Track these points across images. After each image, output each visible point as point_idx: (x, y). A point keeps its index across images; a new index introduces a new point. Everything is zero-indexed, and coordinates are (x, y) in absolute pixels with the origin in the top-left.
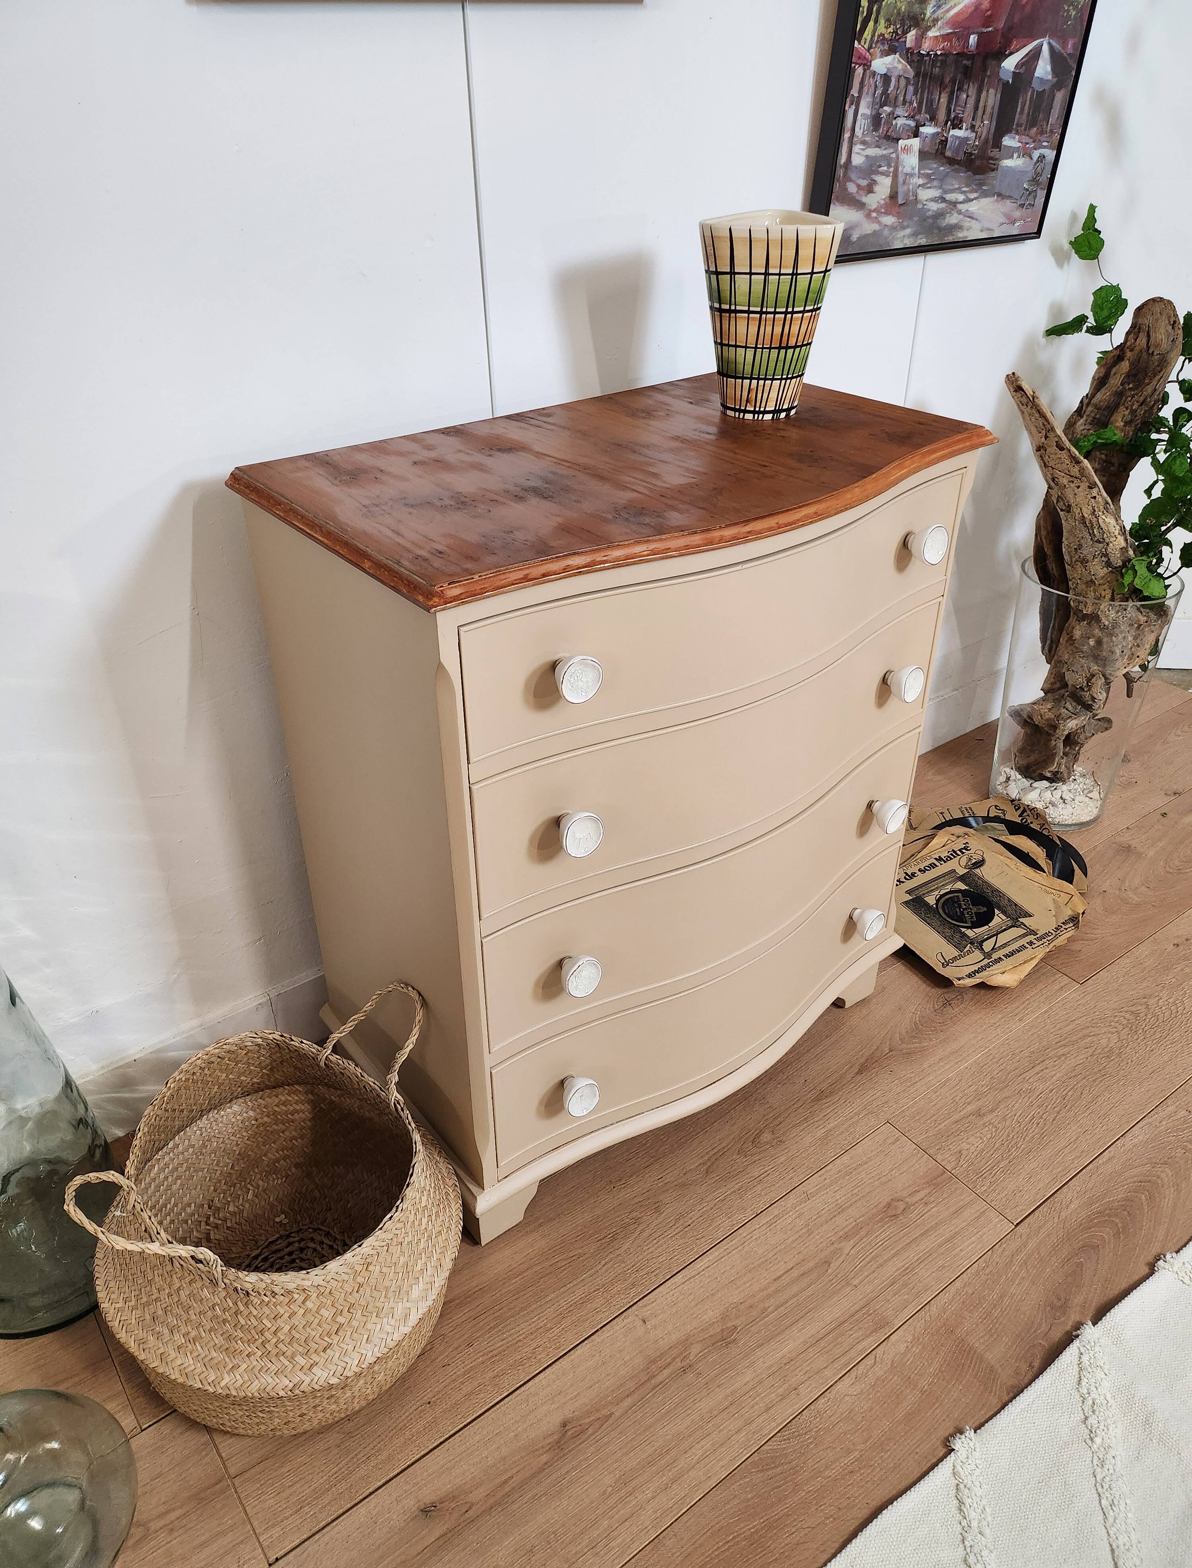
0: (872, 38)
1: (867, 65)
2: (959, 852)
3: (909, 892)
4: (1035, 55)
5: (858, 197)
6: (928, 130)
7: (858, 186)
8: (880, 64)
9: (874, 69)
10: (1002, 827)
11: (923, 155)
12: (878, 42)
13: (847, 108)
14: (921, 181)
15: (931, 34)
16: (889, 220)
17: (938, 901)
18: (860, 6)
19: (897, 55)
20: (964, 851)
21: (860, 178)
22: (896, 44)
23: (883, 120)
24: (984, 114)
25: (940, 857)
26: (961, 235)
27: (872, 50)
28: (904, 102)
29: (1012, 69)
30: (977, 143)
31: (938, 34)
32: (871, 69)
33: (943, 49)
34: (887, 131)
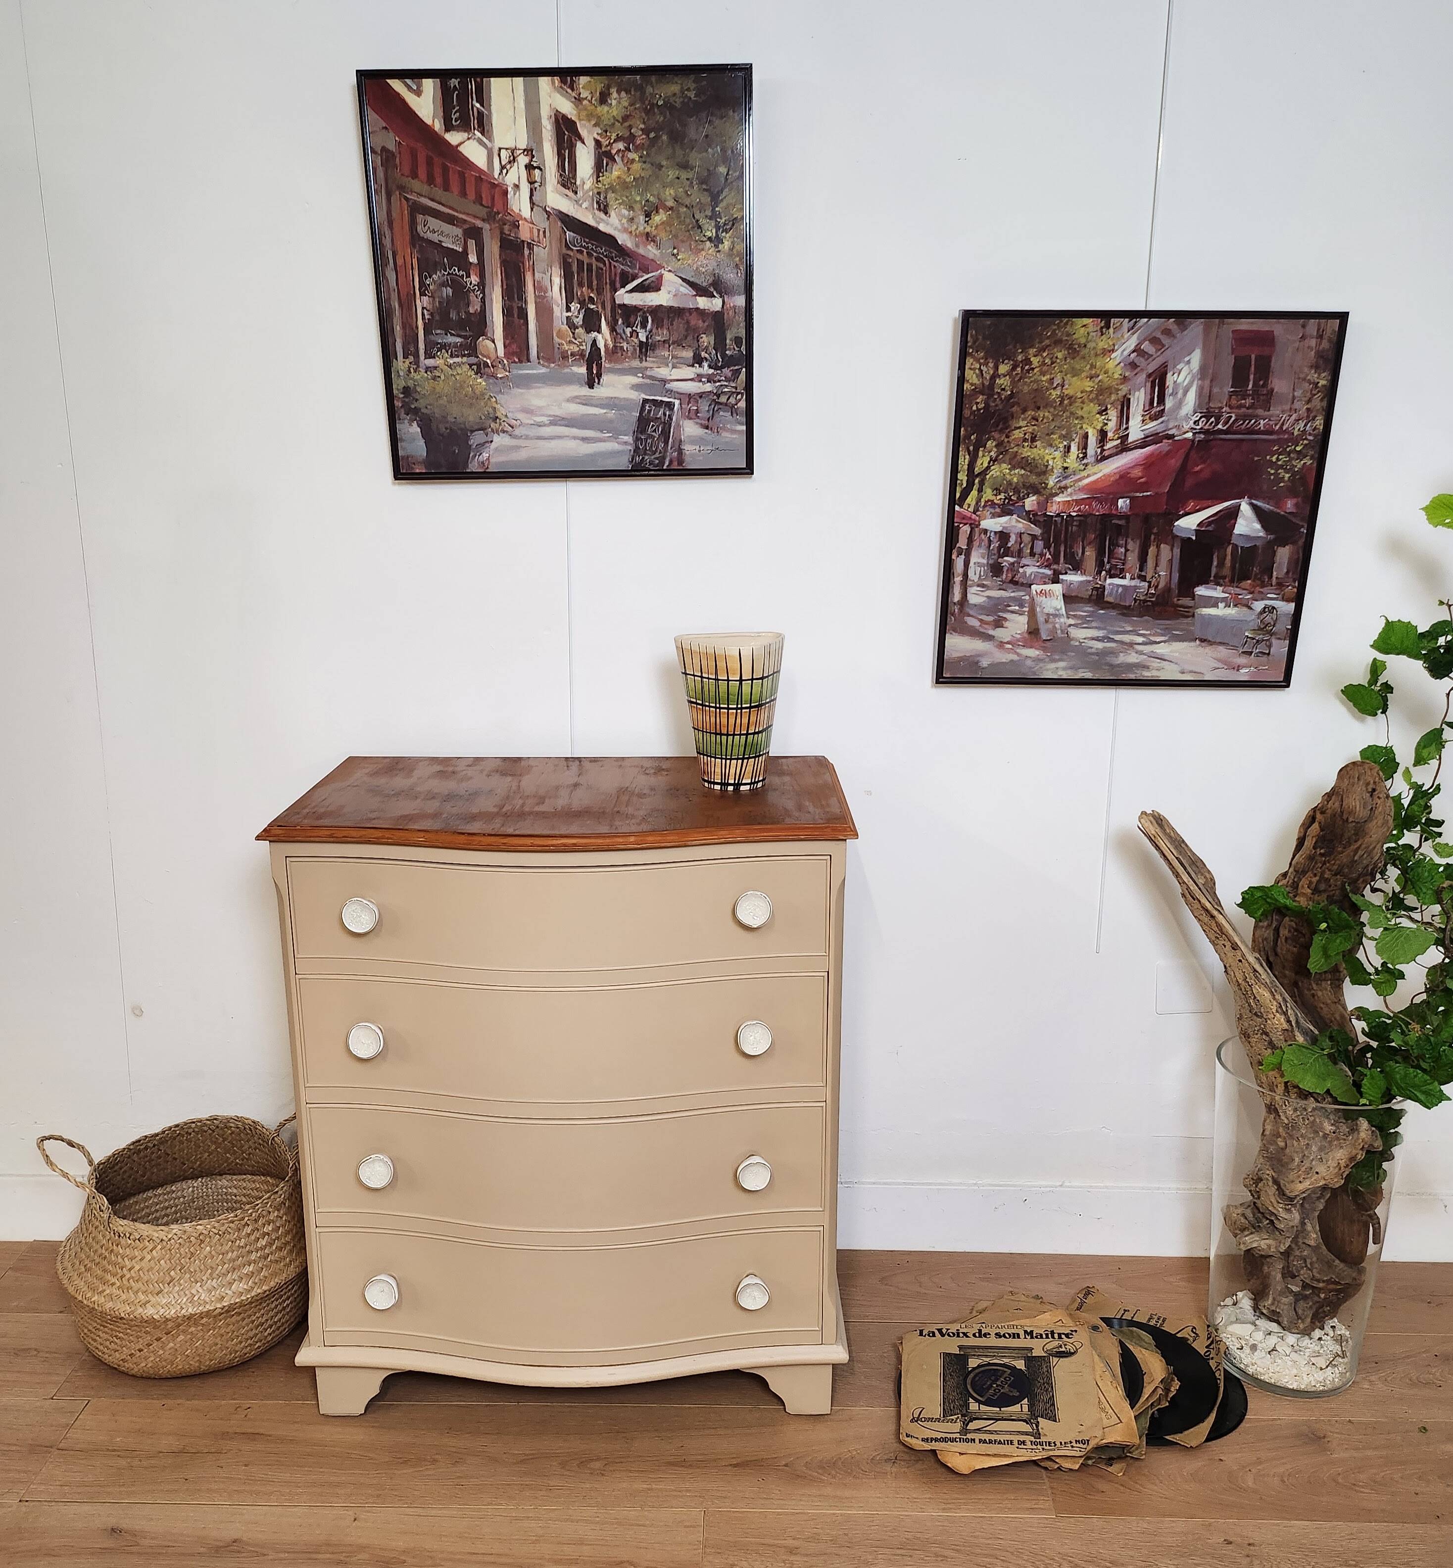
0: (977, 503)
1: (974, 525)
2: (1056, 1336)
3: (961, 1347)
4: (1233, 514)
5: (982, 630)
6: (1074, 578)
7: (981, 621)
8: (992, 524)
9: (985, 527)
10: (1147, 1337)
11: (1068, 599)
12: (985, 506)
13: (954, 557)
14: (1072, 621)
15: (1057, 499)
16: (1032, 653)
17: (979, 1366)
18: (957, 479)
19: (1015, 516)
20: (1063, 1336)
21: (982, 614)
22: (1012, 508)
23: (1005, 569)
24: (1157, 565)
25: (1032, 1331)
26: (1147, 675)
27: (978, 513)
28: (1032, 554)
29: (1194, 527)
30: (1153, 591)
31: (1069, 499)
32: (981, 527)
33: (1079, 510)
34: (1013, 577)
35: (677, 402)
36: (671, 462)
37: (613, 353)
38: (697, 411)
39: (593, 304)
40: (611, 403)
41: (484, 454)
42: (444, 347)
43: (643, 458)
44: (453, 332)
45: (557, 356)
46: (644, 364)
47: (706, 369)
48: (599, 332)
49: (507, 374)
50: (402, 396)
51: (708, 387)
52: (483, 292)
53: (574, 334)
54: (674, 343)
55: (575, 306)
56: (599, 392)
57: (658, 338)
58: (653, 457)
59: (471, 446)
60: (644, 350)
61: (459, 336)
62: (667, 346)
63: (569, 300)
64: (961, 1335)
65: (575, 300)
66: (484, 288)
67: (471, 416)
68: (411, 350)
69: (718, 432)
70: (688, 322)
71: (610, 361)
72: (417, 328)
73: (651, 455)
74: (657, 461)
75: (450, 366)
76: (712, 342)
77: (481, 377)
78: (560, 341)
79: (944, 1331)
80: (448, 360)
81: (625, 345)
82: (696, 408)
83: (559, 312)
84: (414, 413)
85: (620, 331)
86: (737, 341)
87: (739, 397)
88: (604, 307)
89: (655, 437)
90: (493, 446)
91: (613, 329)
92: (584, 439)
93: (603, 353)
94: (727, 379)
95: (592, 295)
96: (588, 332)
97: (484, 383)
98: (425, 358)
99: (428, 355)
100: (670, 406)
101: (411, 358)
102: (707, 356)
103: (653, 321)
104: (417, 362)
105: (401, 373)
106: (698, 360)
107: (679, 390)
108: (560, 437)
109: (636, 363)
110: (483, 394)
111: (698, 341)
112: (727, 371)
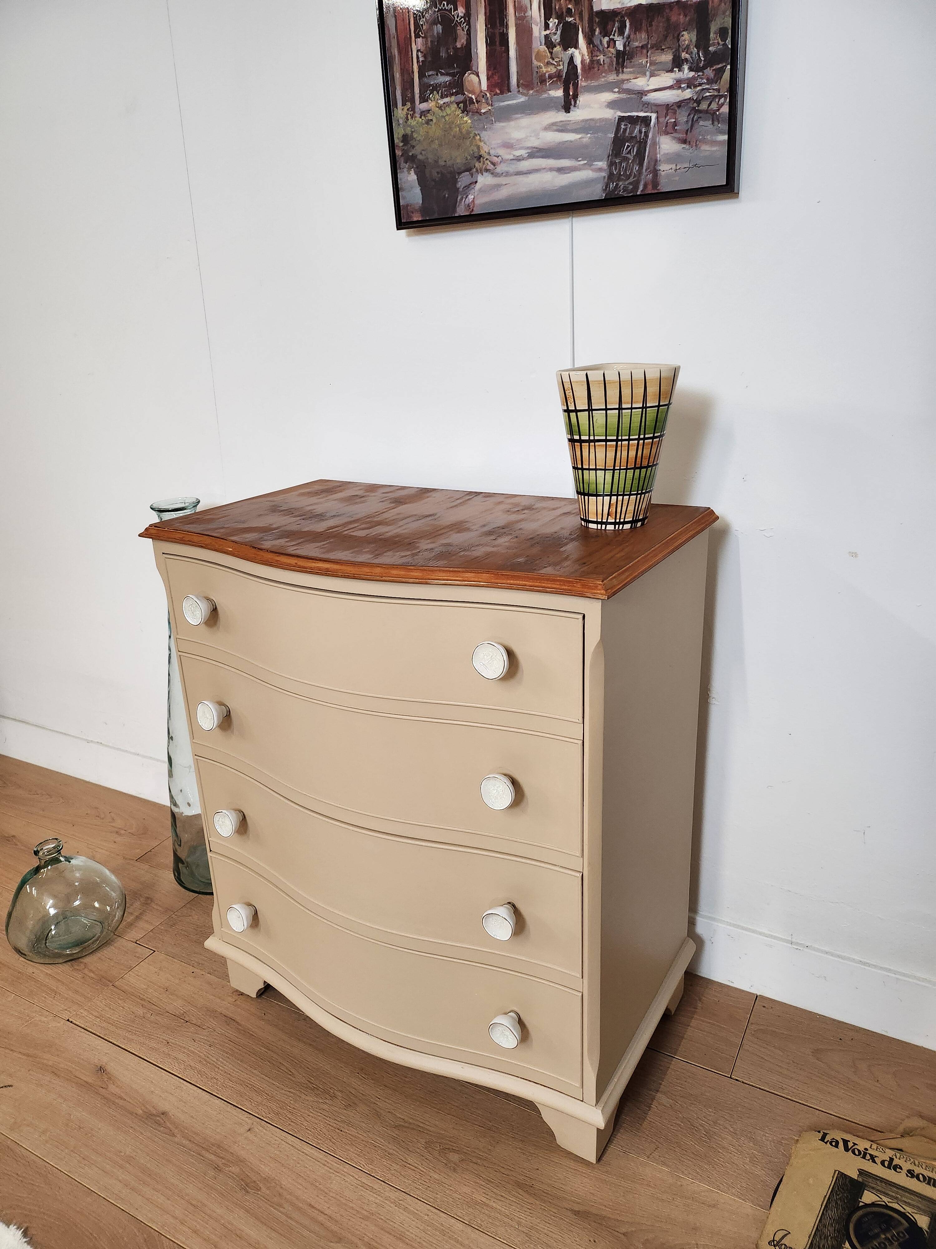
3: (861, 1172)
35: (654, 116)
36: (645, 186)
37: (590, 69)
38: (675, 124)
39: (571, 17)
40: (586, 127)
41: (470, 196)
42: (436, 88)
43: (617, 185)
44: (443, 71)
45: (536, 81)
46: (622, 77)
47: (686, 73)
48: (576, 46)
49: (490, 108)
50: (401, 144)
51: (688, 94)
52: (469, 24)
53: (551, 53)
54: (652, 47)
55: (553, 22)
56: (577, 115)
57: (637, 44)
58: (627, 183)
59: (459, 189)
60: (621, 60)
61: (448, 74)
62: (645, 51)
63: (547, 17)
64: (868, 1157)
65: (554, 16)
66: (469, 19)
67: (458, 158)
68: (408, 99)
69: (696, 145)
70: (668, 20)
71: (587, 78)
72: (413, 72)
73: (625, 181)
74: (631, 187)
75: (440, 108)
76: (694, 39)
77: (467, 115)
78: (539, 64)
79: (850, 1145)
80: (439, 102)
81: (601, 58)
82: (673, 120)
83: (538, 32)
84: (411, 159)
85: (596, 41)
86: (722, 32)
87: (722, 100)
88: (581, 19)
89: (629, 159)
90: (478, 186)
91: (590, 41)
92: (560, 170)
93: (579, 71)
94: (710, 81)
95: (570, 6)
96: (565, 49)
97: (469, 121)
98: (420, 103)
99: (423, 99)
100: (646, 121)
101: (409, 104)
102: (687, 56)
103: (630, 25)
104: (413, 108)
105: (401, 121)
106: (677, 63)
107: (656, 102)
108: (537, 171)
109: (612, 77)
110: (468, 133)
111: (679, 40)
112: (709, 72)
